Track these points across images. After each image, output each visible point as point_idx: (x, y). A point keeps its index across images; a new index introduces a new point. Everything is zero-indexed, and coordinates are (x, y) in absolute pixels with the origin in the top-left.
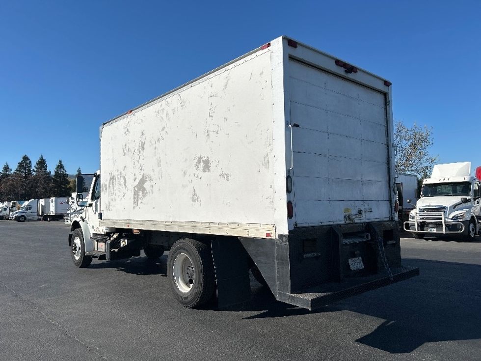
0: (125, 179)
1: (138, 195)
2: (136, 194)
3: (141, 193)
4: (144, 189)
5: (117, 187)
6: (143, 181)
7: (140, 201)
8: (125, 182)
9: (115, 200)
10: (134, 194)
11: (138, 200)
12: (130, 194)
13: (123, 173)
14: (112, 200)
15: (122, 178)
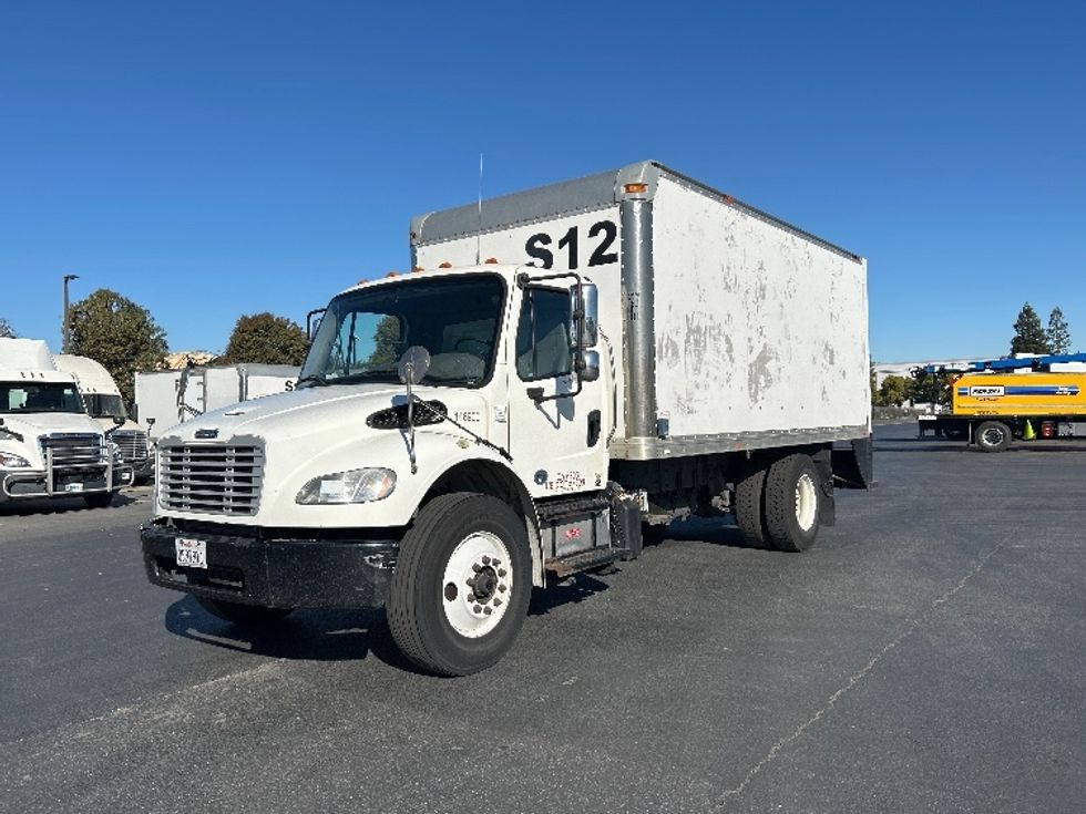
0: (728, 340)
1: (757, 383)
2: (753, 380)
3: (762, 379)
4: (767, 374)
5: (708, 355)
6: (763, 359)
7: (760, 394)
8: (730, 350)
9: (706, 386)
10: (750, 379)
11: (756, 393)
12: (741, 378)
13: (725, 328)
14: (697, 386)
15: (723, 339)
